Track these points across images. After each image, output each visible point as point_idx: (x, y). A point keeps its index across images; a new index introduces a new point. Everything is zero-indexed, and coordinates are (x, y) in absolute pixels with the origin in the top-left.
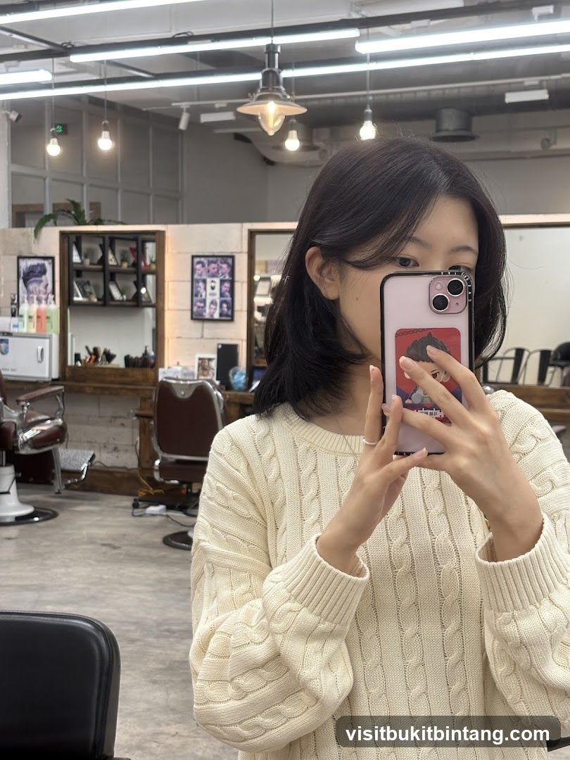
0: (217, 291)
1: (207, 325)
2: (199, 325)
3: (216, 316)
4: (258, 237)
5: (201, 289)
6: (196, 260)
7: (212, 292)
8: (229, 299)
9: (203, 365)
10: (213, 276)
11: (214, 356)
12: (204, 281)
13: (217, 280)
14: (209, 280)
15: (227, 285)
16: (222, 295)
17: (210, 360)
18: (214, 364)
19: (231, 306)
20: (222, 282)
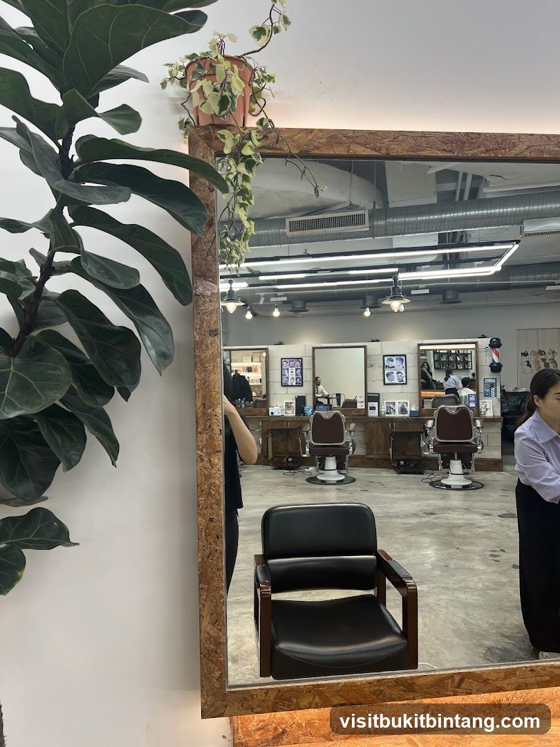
0: (294, 373)
1: (289, 388)
2: (285, 388)
3: (294, 384)
4: (316, 350)
5: (286, 373)
6: (283, 360)
7: (291, 374)
8: (300, 376)
9: (288, 406)
10: (292, 367)
11: (295, 401)
12: (288, 369)
13: (294, 369)
14: (290, 369)
15: (299, 371)
16: (296, 375)
17: (291, 403)
18: (294, 405)
19: (302, 380)
20: (297, 369)
